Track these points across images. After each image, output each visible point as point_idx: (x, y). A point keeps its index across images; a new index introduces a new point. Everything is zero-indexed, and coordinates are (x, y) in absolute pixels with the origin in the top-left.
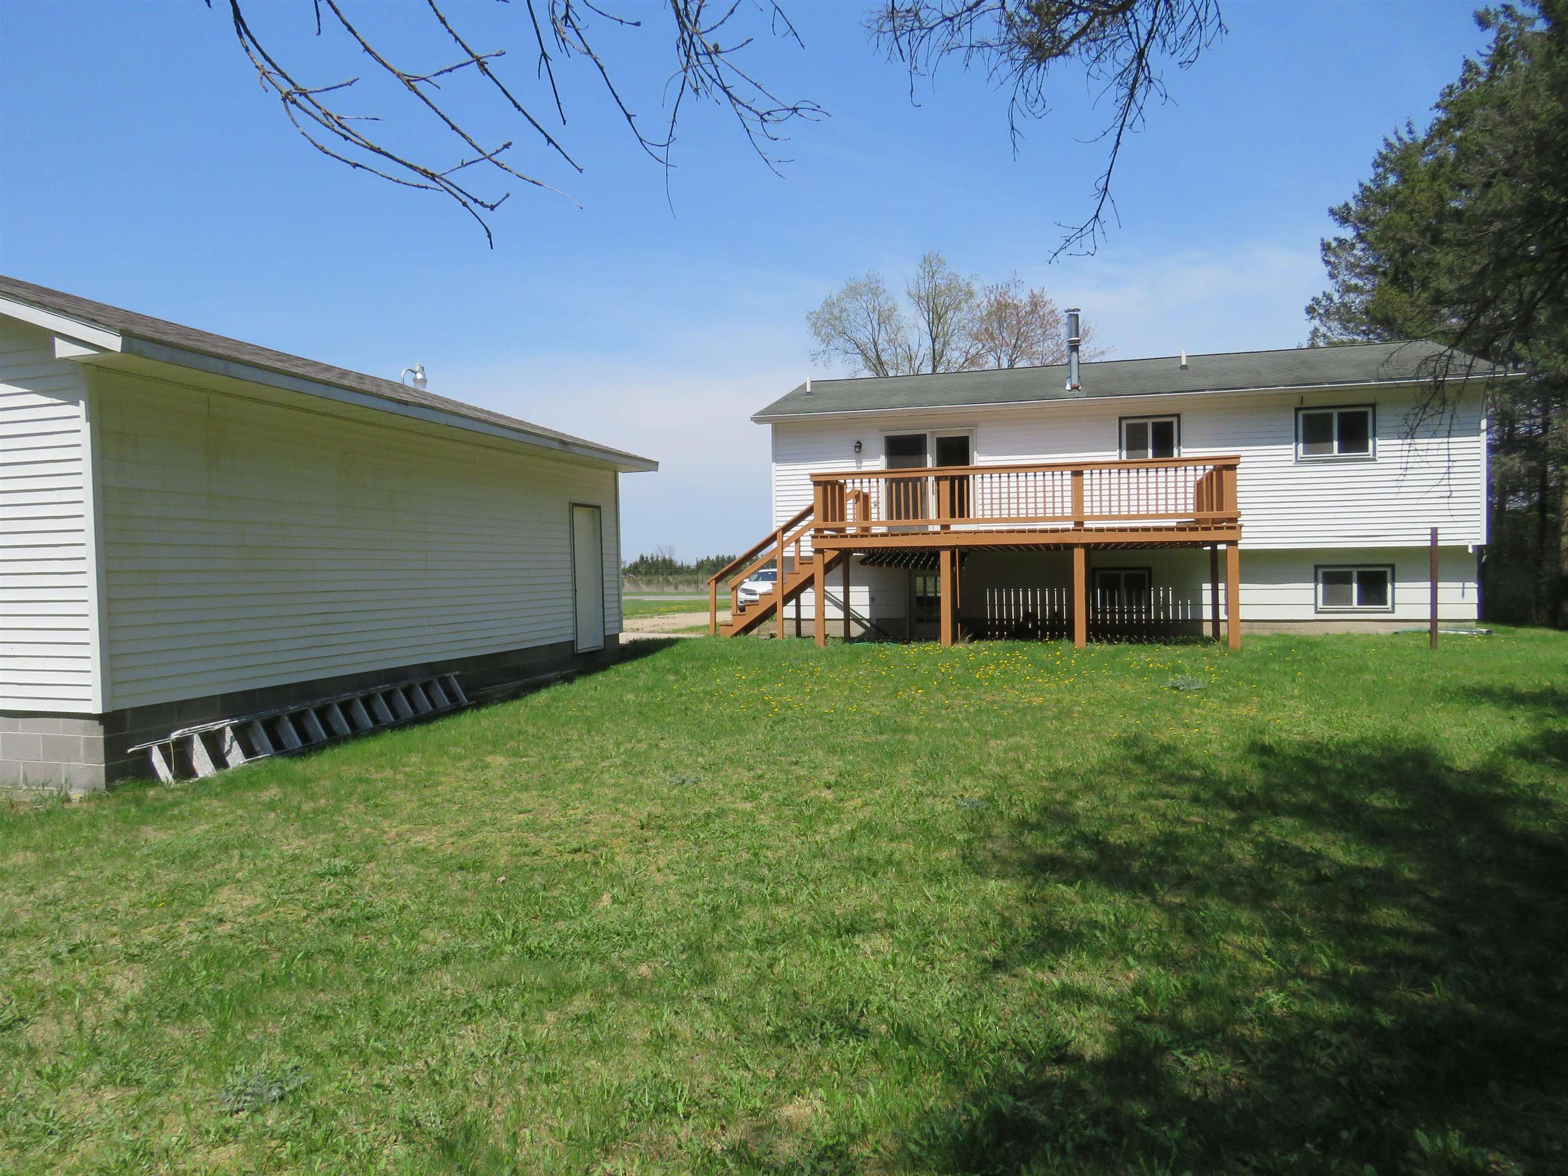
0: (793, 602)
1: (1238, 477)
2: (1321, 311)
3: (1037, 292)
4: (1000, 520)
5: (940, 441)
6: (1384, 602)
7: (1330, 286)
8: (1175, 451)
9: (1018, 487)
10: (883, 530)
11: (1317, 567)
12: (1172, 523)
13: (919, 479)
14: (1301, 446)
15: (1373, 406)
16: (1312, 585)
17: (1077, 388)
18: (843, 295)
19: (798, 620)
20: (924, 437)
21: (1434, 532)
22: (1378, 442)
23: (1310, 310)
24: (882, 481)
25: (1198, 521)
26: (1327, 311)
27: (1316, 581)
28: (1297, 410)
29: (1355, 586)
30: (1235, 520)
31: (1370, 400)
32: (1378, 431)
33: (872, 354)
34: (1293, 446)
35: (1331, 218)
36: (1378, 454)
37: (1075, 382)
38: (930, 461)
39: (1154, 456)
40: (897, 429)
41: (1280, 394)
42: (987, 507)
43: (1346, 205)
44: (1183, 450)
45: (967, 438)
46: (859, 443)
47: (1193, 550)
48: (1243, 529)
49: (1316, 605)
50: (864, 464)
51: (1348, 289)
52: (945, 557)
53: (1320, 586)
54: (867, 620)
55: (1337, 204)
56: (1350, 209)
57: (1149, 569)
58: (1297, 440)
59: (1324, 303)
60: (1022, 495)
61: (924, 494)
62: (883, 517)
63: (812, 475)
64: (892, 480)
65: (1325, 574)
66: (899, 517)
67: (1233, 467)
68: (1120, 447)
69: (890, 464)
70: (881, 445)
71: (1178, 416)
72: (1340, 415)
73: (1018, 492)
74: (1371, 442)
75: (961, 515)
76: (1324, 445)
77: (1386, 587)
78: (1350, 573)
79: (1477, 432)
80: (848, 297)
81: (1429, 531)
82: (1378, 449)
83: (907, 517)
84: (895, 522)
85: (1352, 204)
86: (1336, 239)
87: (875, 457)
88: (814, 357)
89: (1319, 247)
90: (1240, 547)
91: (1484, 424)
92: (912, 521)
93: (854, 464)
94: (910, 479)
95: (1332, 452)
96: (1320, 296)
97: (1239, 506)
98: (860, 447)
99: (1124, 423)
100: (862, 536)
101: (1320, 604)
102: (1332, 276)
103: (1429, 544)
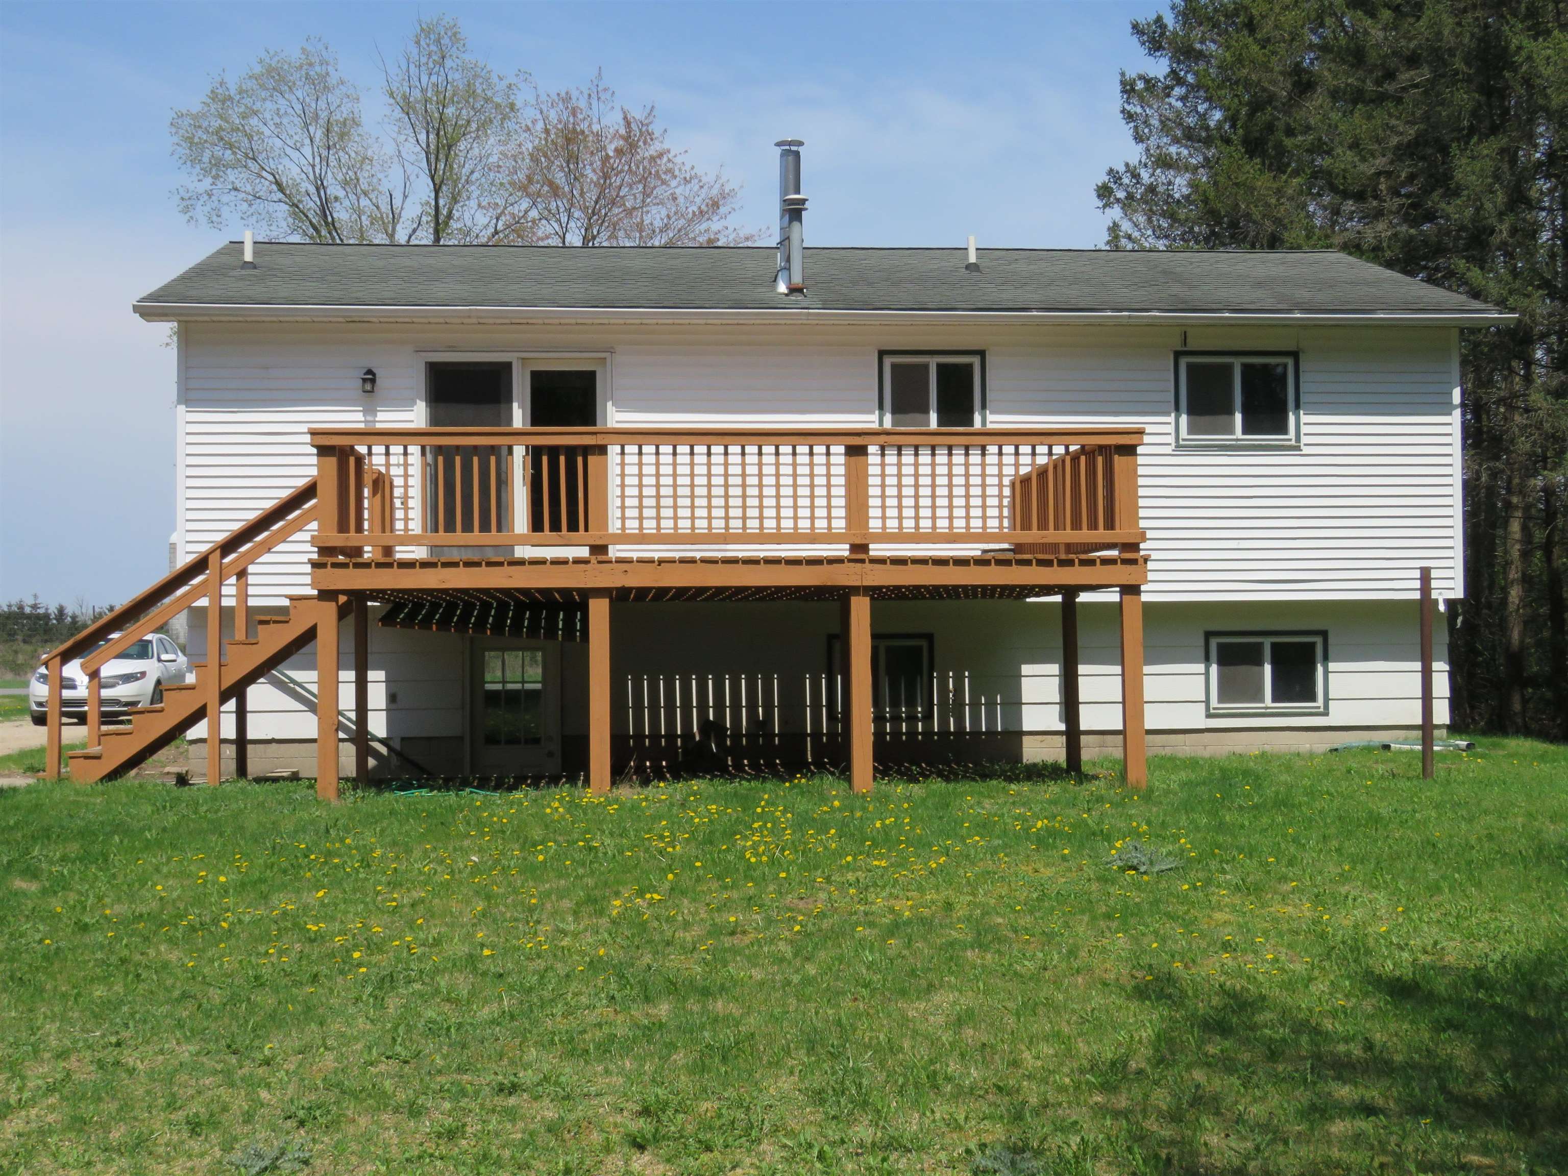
0: (231, 705)
1: (1141, 471)
2: (1121, 195)
3: (637, 114)
4: (659, 538)
5: (536, 376)
6: (1312, 697)
7: (1134, 153)
8: (977, 418)
9: (692, 475)
10: (419, 553)
11: (1208, 635)
12: (973, 550)
13: (494, 449)
14: (1184, 418)
15: (1295, 355)
16: (1200, 668)
17: (799, 290)
18: (251, 84)
19: (241, 742)
20: (508, 366)
21: (1425, 576)
22: (1304, 418)
23: (1104, 192)
24: (415, 450)
25: (1018, 548)
26: (1130, 196)
27: (1207, 660)
28: (1178, 355)
29: (1268, 668)
30: (1135, 547)
31: (1292, 348)
32: (1303, 398)
33: (311, 205)
34: (1171, 419)
35: (1135, 39)
36: (1304, 440)
37: (797, 279)
38: (519, 417)
39: (941, 423)
40: (452, 349)
41: (1152, 324)
42: (631, 513)
43: (1159, 19)
44: (990, 417)
45: (590, 377)
46: (370, 372)
47: (1006, 602)
48: (1150, 566)
49: (1207, 702)
50: (381, 416)
51: (1164, 162)
52: (599, 610)
53: (1214, 668)
54: (382, 741)
55: (1146, 16)
56: (1163, 27)
57: (930, 637)
58: (1177, 409)
59: (1126, 181)
60: (701, 491)
61: (504, 482)
62: (416, 527)
63: (314, 433)
64: (439, 450)
65: (1221, 647)
66: (450, 527)
67: (1130, 450)
68: (881, 407)
69: (434, 420)
70: (418, 380)
71: (982, 354)
72: (1246, 368)
73: (692, 486)
74: (1292, 418)
75: (573, 527)
76: (1222, 419)
77: (1313, 670)
78: (1260, 646)
79: (1445, 408)
80: (263, 87)
81: (1417, 574)
82: (1304, 429)
83: (468, 527)
84: (443, 537)
85: (1170, 20)
86: (1141, 77)
87: (407, 403)
88: (187, 204)
89: (1118, 88)
90: (1145, 598)
91: (1456, 396)
92: (476, 537)
93: (360, 416)
94: (475, 449)
95: (1232, 432)
96: (1122, 169)
97: (1142, 524)
98: (373, 381)
99: (888, 361)
100: (379, 565)
101: (1214, 702)
102: (1139, 138)
103: (1417, 595)
